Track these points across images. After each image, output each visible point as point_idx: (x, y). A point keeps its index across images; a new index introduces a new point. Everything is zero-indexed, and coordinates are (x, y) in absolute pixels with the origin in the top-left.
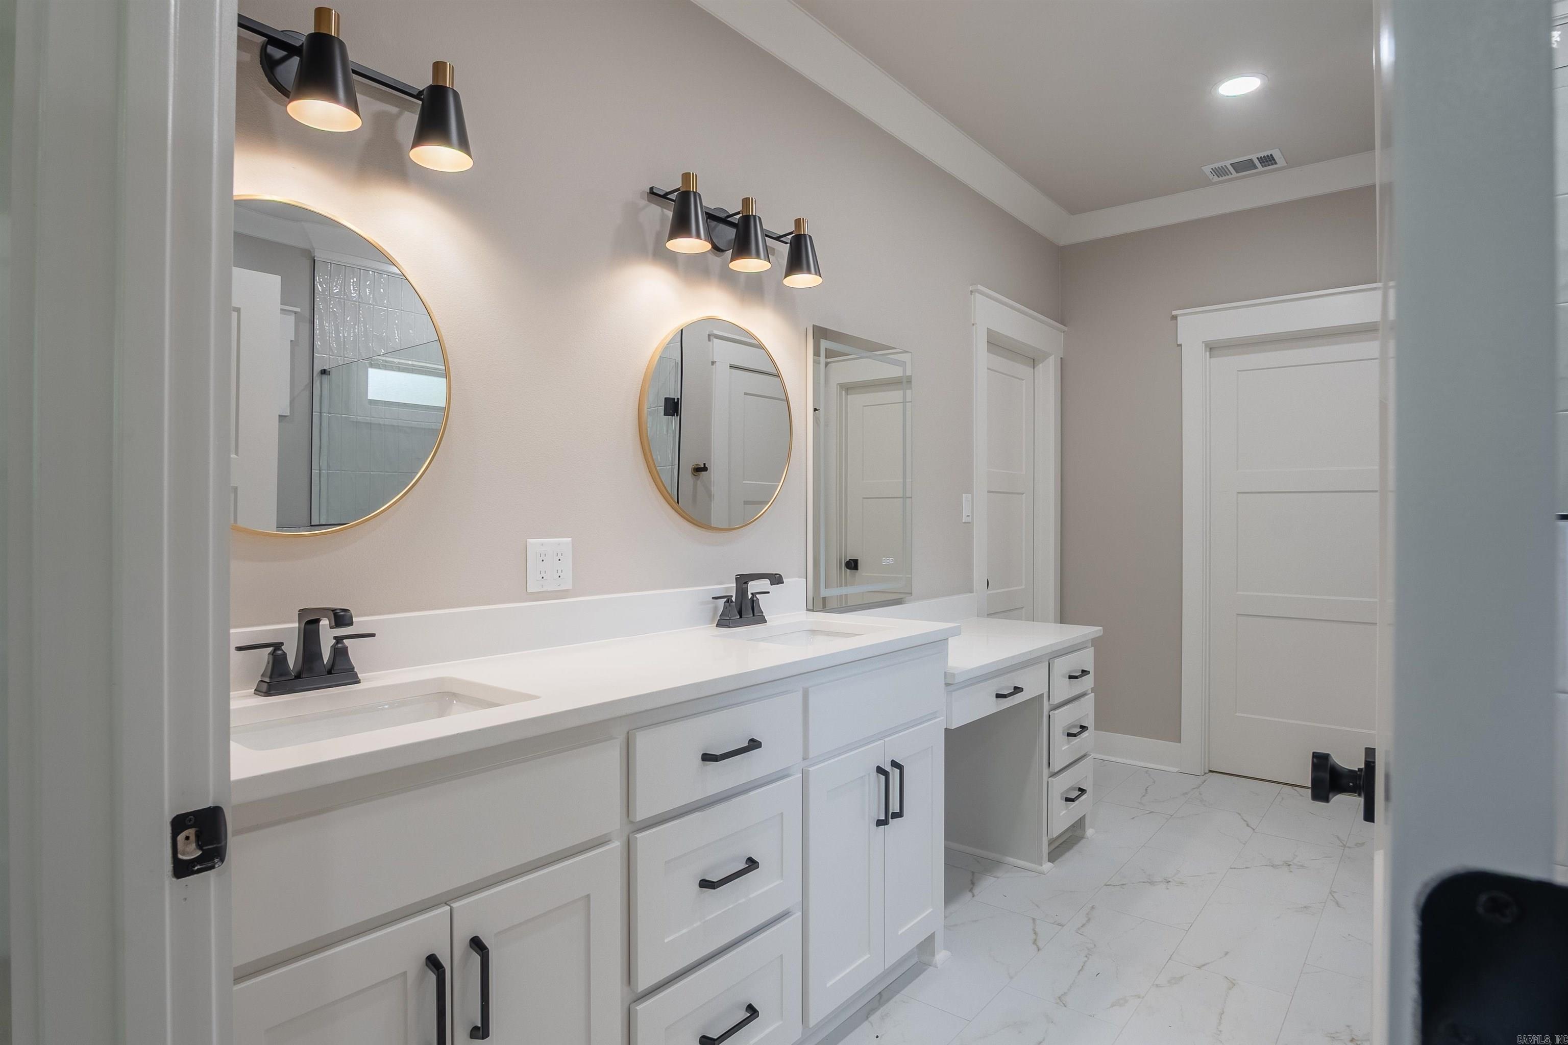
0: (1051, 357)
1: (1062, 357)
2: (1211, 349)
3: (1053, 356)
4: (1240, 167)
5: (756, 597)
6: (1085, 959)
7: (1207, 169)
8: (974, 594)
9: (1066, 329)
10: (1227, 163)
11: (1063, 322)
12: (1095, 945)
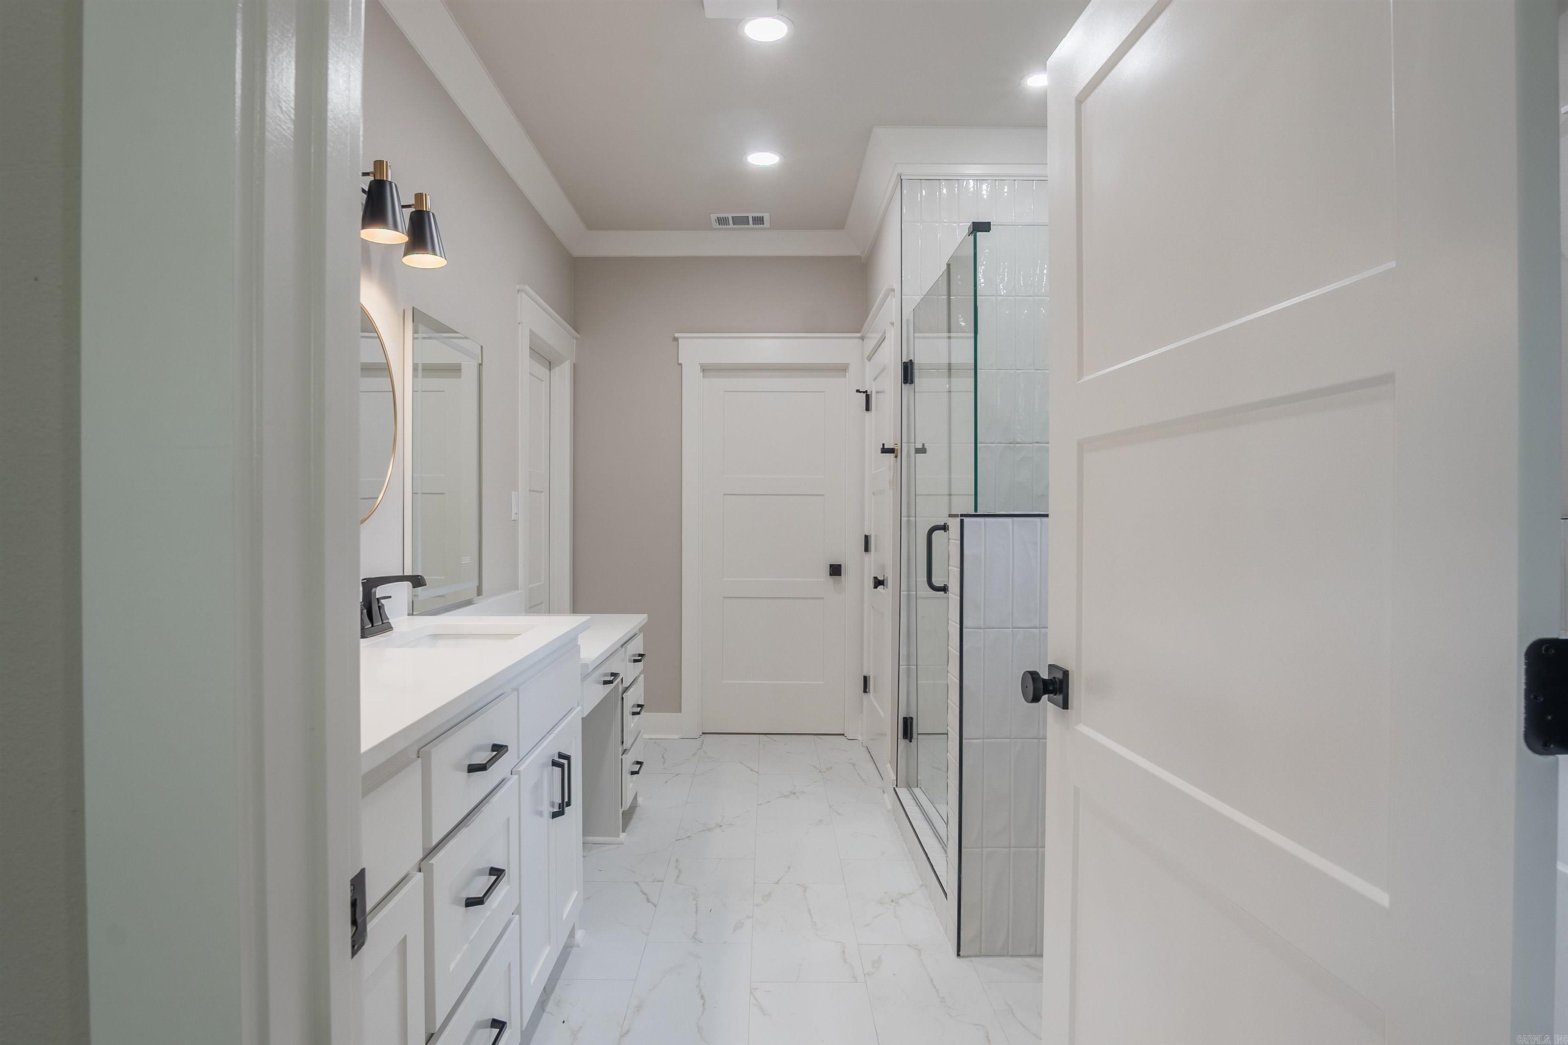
0: (567, 362)
1: (575, 362)
2: (703, 370)
3: (569, 361)
4: (738, 221)
5: (381, 603)
6: (695, 902)
7: (714, 217)
8: (520, 591)
9: (578, 336)
10: (730, 216)
11: (576, 329)
12: (696, 889)
